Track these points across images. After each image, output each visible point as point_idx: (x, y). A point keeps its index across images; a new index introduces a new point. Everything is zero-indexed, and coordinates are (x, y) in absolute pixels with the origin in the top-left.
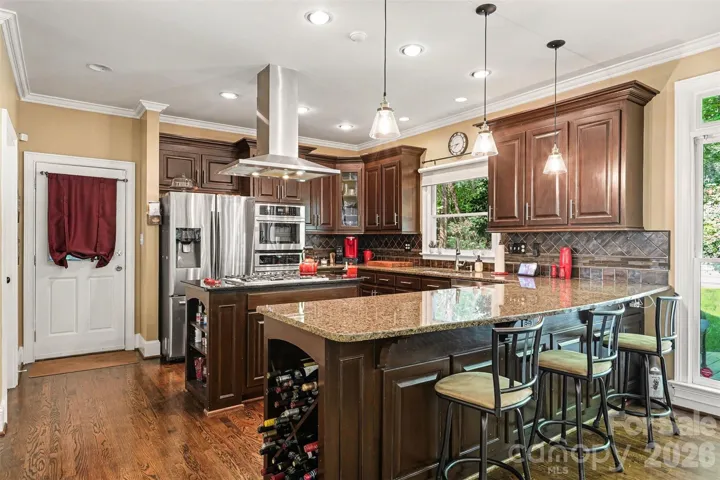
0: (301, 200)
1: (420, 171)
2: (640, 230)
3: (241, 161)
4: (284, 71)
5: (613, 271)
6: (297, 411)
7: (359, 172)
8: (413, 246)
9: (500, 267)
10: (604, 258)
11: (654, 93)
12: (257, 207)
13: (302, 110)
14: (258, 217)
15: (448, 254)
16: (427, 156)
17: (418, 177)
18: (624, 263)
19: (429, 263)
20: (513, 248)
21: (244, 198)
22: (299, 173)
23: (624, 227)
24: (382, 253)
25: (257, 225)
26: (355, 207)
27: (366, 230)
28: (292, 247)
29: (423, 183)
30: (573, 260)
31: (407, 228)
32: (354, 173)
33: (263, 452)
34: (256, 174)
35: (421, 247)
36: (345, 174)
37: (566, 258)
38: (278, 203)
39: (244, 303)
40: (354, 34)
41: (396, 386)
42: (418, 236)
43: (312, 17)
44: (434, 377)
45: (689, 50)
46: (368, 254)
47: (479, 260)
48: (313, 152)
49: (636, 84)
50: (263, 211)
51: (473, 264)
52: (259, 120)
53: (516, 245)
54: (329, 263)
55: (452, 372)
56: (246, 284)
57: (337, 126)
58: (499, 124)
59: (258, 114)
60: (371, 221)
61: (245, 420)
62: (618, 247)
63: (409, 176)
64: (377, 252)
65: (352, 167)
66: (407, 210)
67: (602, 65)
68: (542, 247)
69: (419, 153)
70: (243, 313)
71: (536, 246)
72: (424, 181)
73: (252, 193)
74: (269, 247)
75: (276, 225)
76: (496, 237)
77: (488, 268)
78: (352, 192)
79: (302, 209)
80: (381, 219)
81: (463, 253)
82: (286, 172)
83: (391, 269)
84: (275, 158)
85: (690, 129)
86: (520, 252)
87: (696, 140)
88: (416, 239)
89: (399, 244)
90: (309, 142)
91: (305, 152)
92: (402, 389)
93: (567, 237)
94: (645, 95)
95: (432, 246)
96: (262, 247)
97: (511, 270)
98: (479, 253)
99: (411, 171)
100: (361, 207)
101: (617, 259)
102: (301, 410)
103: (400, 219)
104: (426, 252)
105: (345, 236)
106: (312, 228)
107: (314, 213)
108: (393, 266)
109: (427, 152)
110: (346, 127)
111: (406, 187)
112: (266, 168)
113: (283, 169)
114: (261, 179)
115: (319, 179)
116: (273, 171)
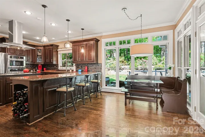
0: (24, 55)
1: (58, 50)
2: (97, 63)
3: (3, 43)
4: (18, 22)
5: (94, 70)
6: (22, 98)
7: (42, 49)
8: (56, 67)
9: (75, 71)
10: (93, 68)
11: (99, 40)
12: (9, 56)
13: (24, 32)
14: (9, 59)
15: (64, 68)
16: (59, 47)
17: (57, 52)
18: (95, 69)
19: (60, 70)
20: (77, 67)
21: (3, 54)
22: (23, 48)
23: (95, 62)
24: (49, 69)
25: (9, 61)
26: (41, 58)
27: (44, 63)
28: (21, 67)
29: (58, 53)
30: (88, 69)
31: (54, 63)
32: (41, 50)
33: (13, 110)
34: (8, 47)
35: (58, 67)
36: (38, 50)
37: (86, 68)
38: (17, 55)
39: (5, 80)
40: (38, 18)
41: (47, 90)
42: (58, 65)
43: (26, 12)
44: (56, 88)
45: (104, 34)
46: (45, 69)
47: (71, 69)
48: (28, 43)
49: (96, 38)
50: (11, 57)
51: (70, 70)
52: (9, 33)
53: (78, 66)
54: (33, 71)
55: (60, 87)
56: (6, 75)
57: (35, 38)
58: (73, 42)
59: (9, 31)
60: (46, 61)
61: (6, 108)
62: (95, 66)
63: (55, 51)
64: (47, 68)
65: (40, 48)
66: (54, 59)
67: (91, 34)
68: (83, 66)
69: (57, 46)
70: (5, 82)
71: (82, 66)
72: (59, 53)
73: (7, 52)
74: (13, 67)
75: (16, 61)
76: (74, 64)
77: (73, 71)
78: (40, 54)
79: (25, 57)
80: (48, 61)
81: (67, 68)
82: (19, 47)
83: (50, 72)
84: (15, 43)
85: (104, 47)
86: (79, 67)
87: (105, 49)
88: (57, 65)
89: (53, 67)
90: (26, 40)
91: (25, 43)
92: (49, 91)
93: (87, 64)
94: (98, 41)
95: (61, 67)
96: (11, 67)
97: (77, 71)
98: (71, 68)
99: (56, 50)
100: (43, 58)
101: (94, 68)
102: (23, 98)
103: (53, 61)
104: (59, 68)
105: (38, 65)
106: (28, 62)
107: (28, 59)
108: (51, 71)
109: (59, 46)
110: (38, 38)
111: (54, 54)
112: (12, 46)
113: (18, 46)
114: (10, 49)
115: (30, 50)
116: (15, 47)
